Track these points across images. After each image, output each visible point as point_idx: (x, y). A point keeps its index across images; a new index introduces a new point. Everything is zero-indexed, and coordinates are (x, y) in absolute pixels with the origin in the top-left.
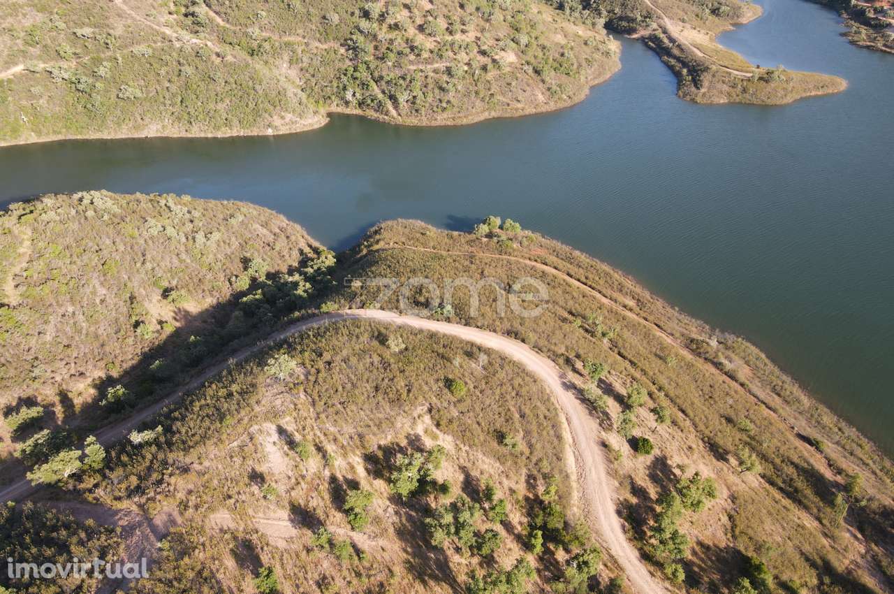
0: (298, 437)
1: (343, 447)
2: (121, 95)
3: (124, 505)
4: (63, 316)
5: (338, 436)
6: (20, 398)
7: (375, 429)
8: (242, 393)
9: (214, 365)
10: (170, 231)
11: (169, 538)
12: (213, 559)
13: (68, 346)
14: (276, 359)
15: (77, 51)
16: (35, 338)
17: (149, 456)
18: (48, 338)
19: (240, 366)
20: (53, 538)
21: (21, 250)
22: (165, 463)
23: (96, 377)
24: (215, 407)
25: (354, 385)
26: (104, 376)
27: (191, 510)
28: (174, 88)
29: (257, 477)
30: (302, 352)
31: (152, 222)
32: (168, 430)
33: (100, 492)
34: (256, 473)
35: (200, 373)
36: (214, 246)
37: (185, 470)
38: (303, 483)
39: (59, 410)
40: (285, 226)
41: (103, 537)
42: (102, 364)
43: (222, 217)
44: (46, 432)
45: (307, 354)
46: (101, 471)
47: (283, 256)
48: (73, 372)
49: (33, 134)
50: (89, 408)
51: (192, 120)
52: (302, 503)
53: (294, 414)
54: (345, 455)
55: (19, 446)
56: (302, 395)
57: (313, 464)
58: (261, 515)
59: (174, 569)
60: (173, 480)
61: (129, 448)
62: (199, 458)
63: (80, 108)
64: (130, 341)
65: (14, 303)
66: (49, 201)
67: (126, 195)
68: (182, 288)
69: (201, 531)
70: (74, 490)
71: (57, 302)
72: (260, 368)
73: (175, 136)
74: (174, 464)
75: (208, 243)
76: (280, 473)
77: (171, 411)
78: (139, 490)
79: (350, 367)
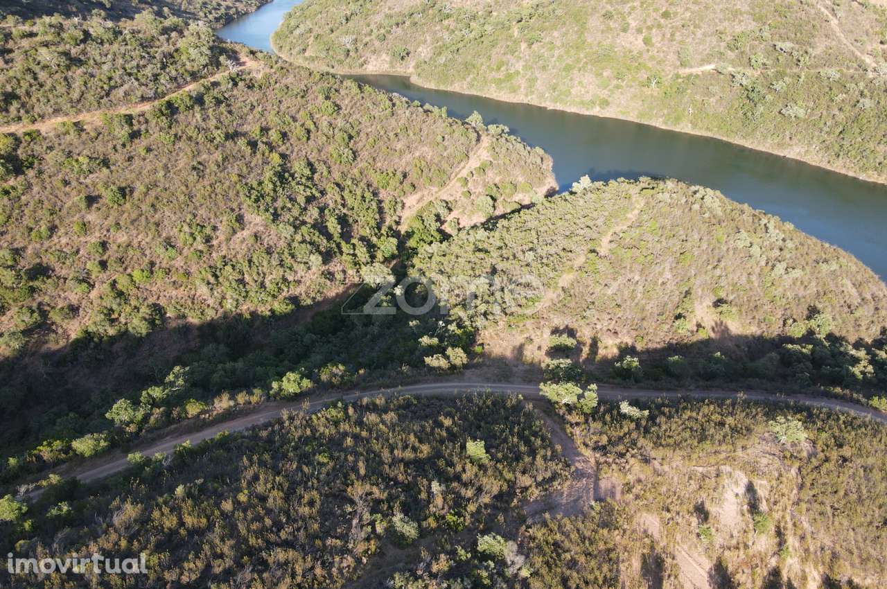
0: (764, 507)
1: (807, 550)
2: (784, 111)
3: (587, 453)
4: (629, 280)
5: (808, 536)
6: (567, 326)
7: (857, 561)
8: (734, 430)
9: (723, 390)
10: (755, 250)
11: (603, 504)
12: (625, 549)
13: (619, 306)
14: (788, 420)
15: (767, 63)
16: (601, 287)
17: (626, 430)
18: (609, 292)
19: (747, 404)
20: (530, 441)
21: (629, 216)
22: (634, 443)
23: (625, 341)
24: (702, 426)
25: (860, 500)
26: (630, 344)
27: (631, 496)
28: (841, 117)
29: (702, 512)
30: (820, 430)
31: (744, 234)
32: (652, 418)
33: (577, 430)
34: (703, 508)
35: (707, 388)
36: (790, 282)
37: (646, 460)
38: (742, 552)
39: (586, 350)
40: (881, 295)
41: (560, 466)
42: (634, 333)
43: (814, 257)
44: (569, 361)
45: (824, 435)
46: (586, 415)
47: (859, 325)
48: (611, 327)
49: (690, 125)
50: (607, 362)
51: (841, 154)
52: (730, 569)
53: (774, 483)
54: (804, 560)
55: (548, 360)
56: (794, 471)
57: (763, 543)
58: (686, 547)
59: (593, 531)
60: (632, 461)
61: (615, 412)
62: (663, 459)
63: (740, 114)
64: (666, 327)
65: (602, 253)
66: (670, 184)
67: (735, 203)
68: (736, 305)
69: (629, 519)
70: (563, 416)
71: (631, 268)
72: (765, 418)
73: (814, 164)
74: (640, 449)
75: (785, 276)
76: (725, 525)
77: (663, 405)
78: (603, 449)
79: (868, 480)
